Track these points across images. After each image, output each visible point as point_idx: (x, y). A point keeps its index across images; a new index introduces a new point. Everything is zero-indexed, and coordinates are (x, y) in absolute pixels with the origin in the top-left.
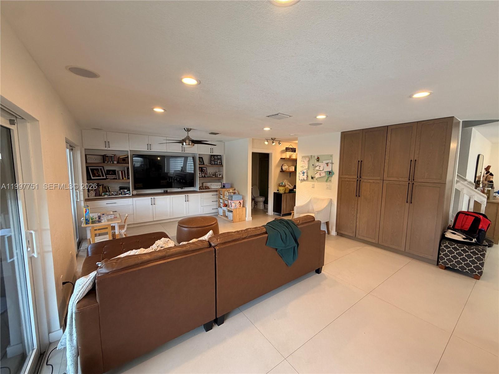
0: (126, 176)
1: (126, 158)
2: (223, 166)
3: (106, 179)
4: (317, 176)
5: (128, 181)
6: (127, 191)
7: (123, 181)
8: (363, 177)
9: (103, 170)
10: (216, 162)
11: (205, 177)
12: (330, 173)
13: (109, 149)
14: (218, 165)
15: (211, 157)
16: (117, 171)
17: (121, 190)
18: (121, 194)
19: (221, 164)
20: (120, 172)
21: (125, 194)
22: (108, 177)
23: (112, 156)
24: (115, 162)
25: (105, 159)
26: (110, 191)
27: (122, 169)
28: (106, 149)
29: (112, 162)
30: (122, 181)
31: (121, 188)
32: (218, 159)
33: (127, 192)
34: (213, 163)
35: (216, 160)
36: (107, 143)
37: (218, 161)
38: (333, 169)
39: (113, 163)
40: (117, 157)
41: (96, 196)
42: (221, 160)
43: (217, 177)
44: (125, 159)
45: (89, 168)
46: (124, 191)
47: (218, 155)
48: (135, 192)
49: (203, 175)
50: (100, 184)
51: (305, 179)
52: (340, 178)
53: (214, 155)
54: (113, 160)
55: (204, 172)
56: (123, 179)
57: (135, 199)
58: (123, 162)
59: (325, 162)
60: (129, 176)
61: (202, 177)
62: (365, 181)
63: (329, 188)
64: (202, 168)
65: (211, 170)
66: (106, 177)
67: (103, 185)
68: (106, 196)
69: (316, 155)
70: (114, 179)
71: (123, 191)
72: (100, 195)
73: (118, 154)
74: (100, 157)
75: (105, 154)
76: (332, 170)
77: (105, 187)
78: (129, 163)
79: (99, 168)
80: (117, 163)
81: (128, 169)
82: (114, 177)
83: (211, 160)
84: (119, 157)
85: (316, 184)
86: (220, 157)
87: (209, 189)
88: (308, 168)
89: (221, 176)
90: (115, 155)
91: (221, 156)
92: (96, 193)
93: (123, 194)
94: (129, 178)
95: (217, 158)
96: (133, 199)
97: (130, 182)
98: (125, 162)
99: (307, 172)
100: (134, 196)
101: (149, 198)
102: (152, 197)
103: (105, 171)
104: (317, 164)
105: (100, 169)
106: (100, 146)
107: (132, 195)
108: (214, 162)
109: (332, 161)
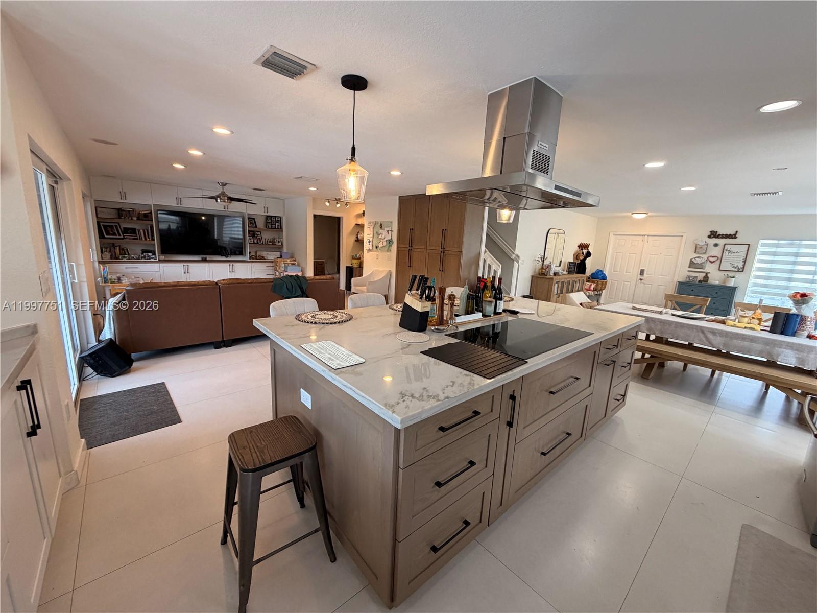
0: (150, 237)
1: (149, 214)
2: (282, 231)
3: (124, 238)
4: (380, 245)
5: (152, 242)
6: (152, 255)
7: (146, 242)
8: (414, 246)
9: (119, 227)
10: (274, 226)
11: (258, 243)
12: (390, 241)
13: (125, 201)
14: (276, 228)
15: (267, 218)
16: (138, 230)
17: (144, 254)
18: (144, 258)
19: (281, 228)
20: (142, 231)
21: (150, 259)
22: (126, 237)
23: (129, 211)
24: (135, 218)
25: (121, 214)
26: (129, 254)
27: (144, 228)
28: (122, 201)
29: (130, 218)
30: (144, 241)
31: (143, 252)
32: (277, 221)
33: (152, 257)
34: (270, 226)
35: (274, 223)
36: (123, 194)
37: (277, 224)
38: (393, 238)
39: (132, 219)
40: (137, 212)
41: (111, 259)
42: (280, 223)
43: (275, 245)
44: (147, 215)
45: (101, 224)
46: (148, 255)
47: (276, 217)
48: (162, 257)
49: (256, 241)
50: (116, 245)
51: (371, 249)
52: (398, 247)
53: (271, 217)
54: (131, 215)
55: (257, 237)
56: (146, 239)
57: (162, 265)
58: (144, 219)
59: (386, 229)
60: (154, 236)
61: (254, 243)
62: (415, 250)
63: (389, 259)
64: (253, 232)
65: (266, 236)
66: (124, 236)
67: (120, 246)
68: (124, 260)
69: (380, 220)
70: (134, 239)
71: (146, 255)
72: (117, 258)
73: (138, 209)
74: (114, 211)
75: (121, 207)
76: (391, 238)
77: (123, 249)
78: (152, 221)
79: (114, 224)
80: (137, 220)
81: (152, 227)
82: (134, 236)
83: (267, 222)
84: (139, 213)
85: (380, 254)
86: (279, 219)
87: (265, 259)
88: (373, 236)
89: (280, 244)
90: (134, 209)
91: (280, 217)
92: (111, 256)
93: (146, 258)
94: (153, 239)
95: (274, 220)
96: (161, 264)
97: (155, 244)
98: (147, 219)
99: (372, 241)
100: (160, 261)
101: (182, 264)
102: (184, 264)
103: (122, 229)
104: (381, 231)
105: (115, 226)
106: (114, 198)
107: (159, 260)
108: (271, 224)
109: (392, 229)
